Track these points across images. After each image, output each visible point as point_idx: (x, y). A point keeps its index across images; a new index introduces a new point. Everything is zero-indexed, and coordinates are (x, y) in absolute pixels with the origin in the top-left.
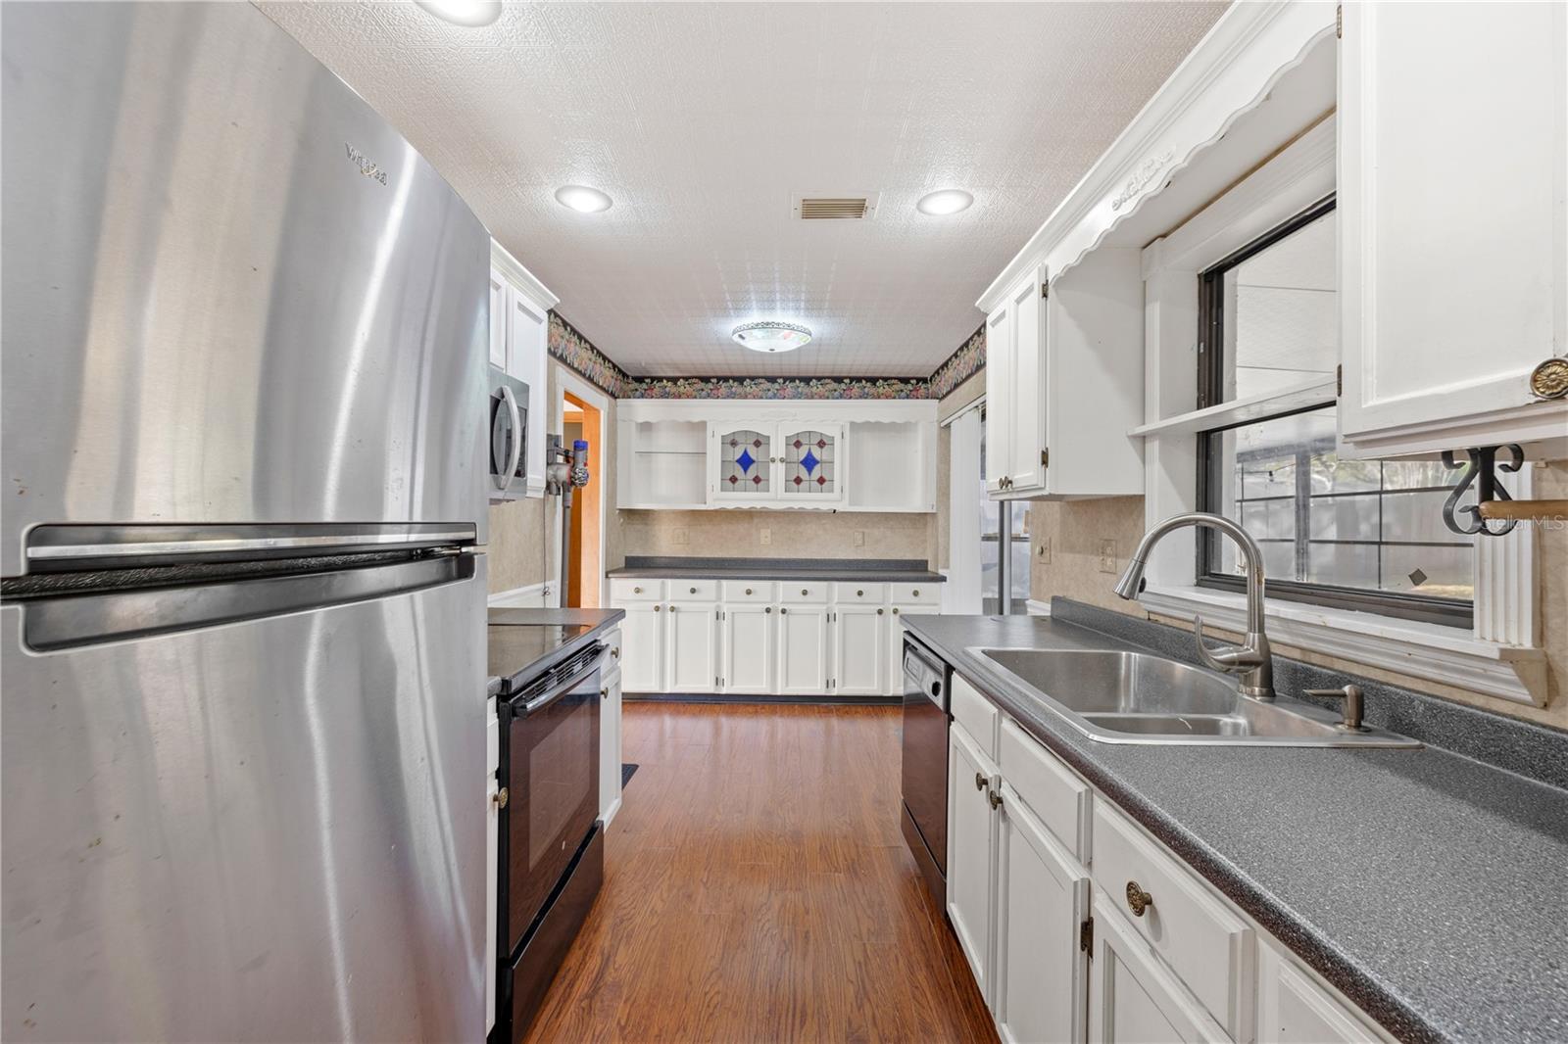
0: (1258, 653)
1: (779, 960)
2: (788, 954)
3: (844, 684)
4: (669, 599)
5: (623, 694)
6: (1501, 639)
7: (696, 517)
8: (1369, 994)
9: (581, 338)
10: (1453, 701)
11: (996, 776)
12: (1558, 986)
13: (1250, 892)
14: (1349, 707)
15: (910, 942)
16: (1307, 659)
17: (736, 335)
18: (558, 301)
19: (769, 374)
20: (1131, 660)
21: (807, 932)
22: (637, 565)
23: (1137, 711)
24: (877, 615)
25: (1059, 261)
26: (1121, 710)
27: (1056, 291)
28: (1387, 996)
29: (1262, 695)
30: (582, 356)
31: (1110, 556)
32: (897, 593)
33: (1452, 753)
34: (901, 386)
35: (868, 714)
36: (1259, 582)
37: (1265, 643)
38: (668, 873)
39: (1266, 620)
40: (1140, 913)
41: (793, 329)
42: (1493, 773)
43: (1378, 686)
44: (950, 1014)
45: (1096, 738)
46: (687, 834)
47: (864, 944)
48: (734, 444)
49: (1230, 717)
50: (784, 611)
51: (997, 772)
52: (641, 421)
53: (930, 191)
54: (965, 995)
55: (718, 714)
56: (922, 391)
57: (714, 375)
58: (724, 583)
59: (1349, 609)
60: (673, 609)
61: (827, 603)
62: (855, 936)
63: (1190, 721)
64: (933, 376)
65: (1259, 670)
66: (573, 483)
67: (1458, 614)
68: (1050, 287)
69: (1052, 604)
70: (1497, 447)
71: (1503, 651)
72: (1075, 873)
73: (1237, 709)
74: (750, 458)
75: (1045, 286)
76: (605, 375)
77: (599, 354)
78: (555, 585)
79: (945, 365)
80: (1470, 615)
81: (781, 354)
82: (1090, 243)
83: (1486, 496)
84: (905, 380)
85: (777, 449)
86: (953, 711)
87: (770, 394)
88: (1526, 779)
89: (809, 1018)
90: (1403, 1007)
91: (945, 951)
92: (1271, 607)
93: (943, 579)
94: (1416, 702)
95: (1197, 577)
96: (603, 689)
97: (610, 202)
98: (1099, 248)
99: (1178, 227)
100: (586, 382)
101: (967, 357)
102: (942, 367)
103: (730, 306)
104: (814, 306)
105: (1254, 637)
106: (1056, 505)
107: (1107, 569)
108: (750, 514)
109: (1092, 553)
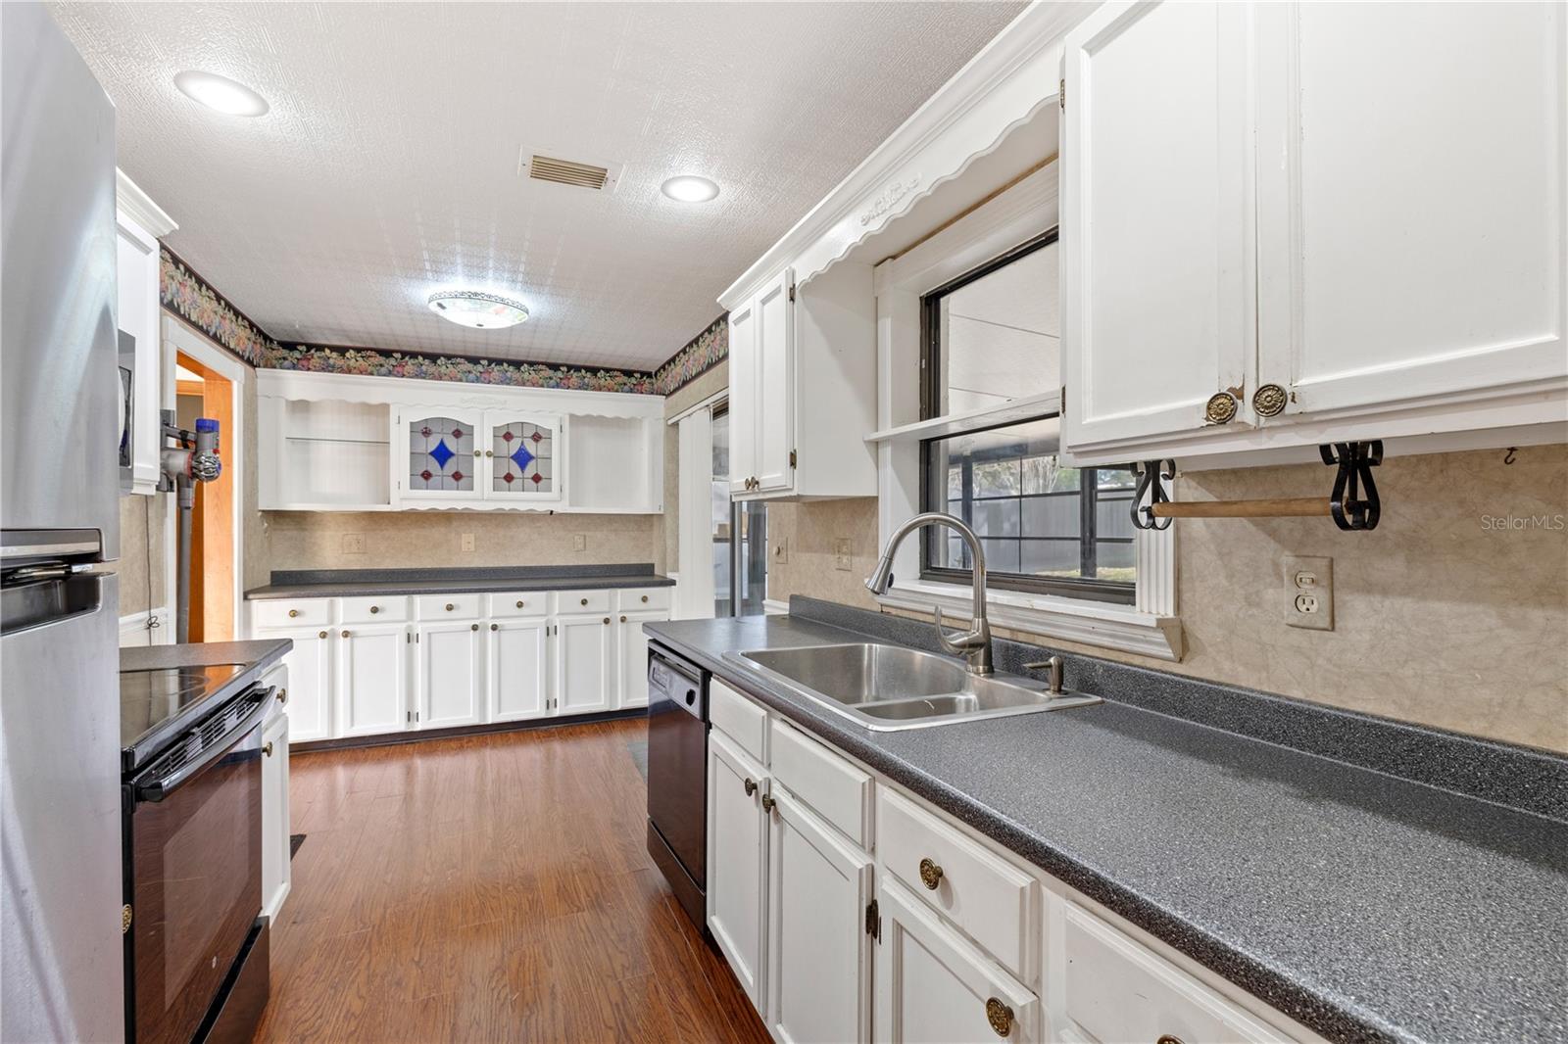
0: (982, 635)
3: (567, 703)
4: (341, 621)
5: (291, 745)
6: (1154, 612)
7: (375, 520)
8: (1149, 915)
9: (200, 282)
10: (1122, 663)
11: (765, 779)
12: (1254, 874)
13: (1043, 847)
14: (1053, 675)
15: (668, 967)
16: (1015, 638)
17: (435, 303)
18: (177, 227)
19: (471, 353)
20: (874, 651)
21: (554, 986)
22: (285, 582)
23: (877, 699)
24: (603, 625)
25: (806, 267)
26: (864, 698)
27: (803, 296)
28: (1165, 913)
29: (985, 672)
30: (204, 308)
31: (845, 554)
32: (623, 599)
33: (1123, 704)
34: (625, 379)
35: (596, 732)
36: (983, 573)
37: (986, 625)
38: (365, 961)
39: (988, 607)
40: (933, 885)
41: (507, 304)
42: (1152, 716)
43: (1070, 656)
44: (717, 1031)
45: (876, 728)
46: (385, 908)
48: (427, 433)
49: (962, 694)
50: (494, 628)
51: (767, 774)
52: (294, 398)
53: (678, 175)
54: (730, 1006)
55: (412, 756)
56: (647, 386)
57: (397, 348)
58: (417, 598)
59: (1042, 593)
60: (346, 634)
61: (545, 615)
62: (608, 976)
63: (931, 701)
64: (659, 370)
65: (982, 651)
66: (194, 476)
67: (1124, 594)
68: (797, 292)
69: (790, 603)
70: (1161, 461)
71: (1158, 620)
72: (858, 861)
73: (966, 686)
74: (446, 449)
75: (792, 289)
76: (240, 337)
77: (229, 306)
78: (167, 613)
79: (673, 360)
80: (1133, 594)
81: (488, 331)
82: (839, 253)
83: (1155, 500)
84: (629, 373)
85: (484, 441)
86: (712, 718)
87: (471, 376)
88: (1171, 717)
90: (1177, 919)
92: (991, 595)
93: (673, 583)
94: (1098, 666)
95: (921, 572)
96: (265, 745)
97: (265, 108)
98: (845, 260)
99: (906, 250)
100: (210, 342)
101: (696, 354)
102: (669, 363)
103: (428, 267)
104: (534, 281)
105: (979, 621)
106: (793, 505)
107: (842, 567)
108: (447, 517)
109: (828, 553)
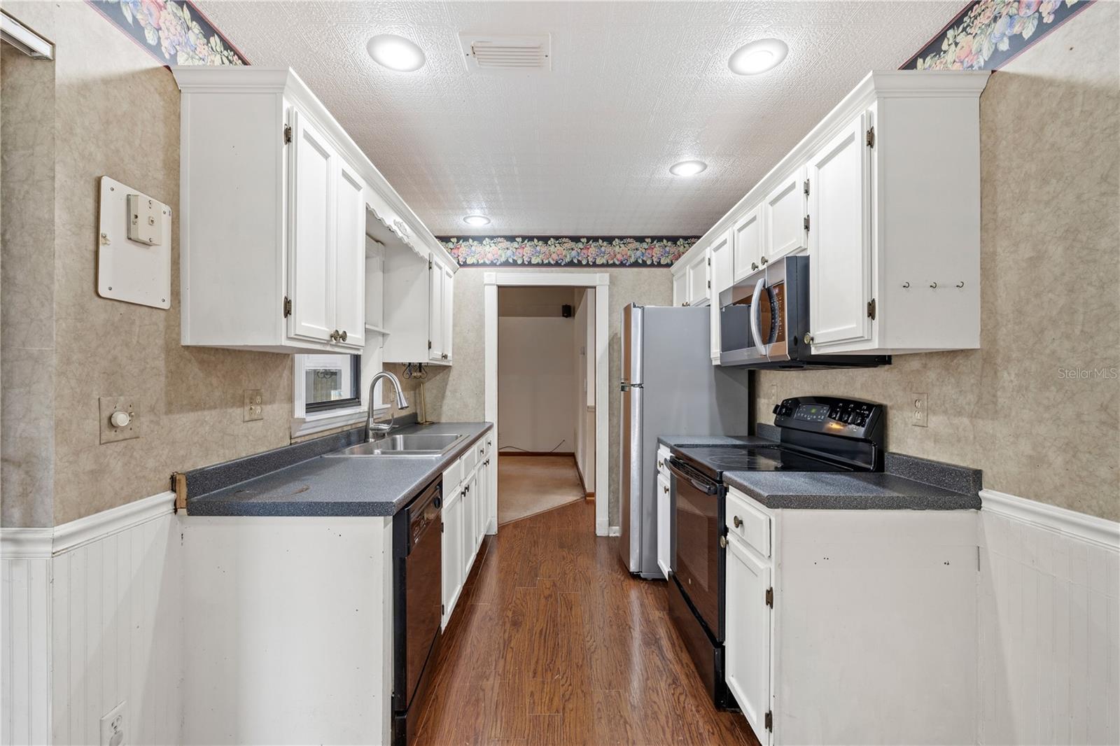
1: (554, 658)
2: (548, 662)
47: (495, 669)
89: (538, 632)
91: (442, 667)
